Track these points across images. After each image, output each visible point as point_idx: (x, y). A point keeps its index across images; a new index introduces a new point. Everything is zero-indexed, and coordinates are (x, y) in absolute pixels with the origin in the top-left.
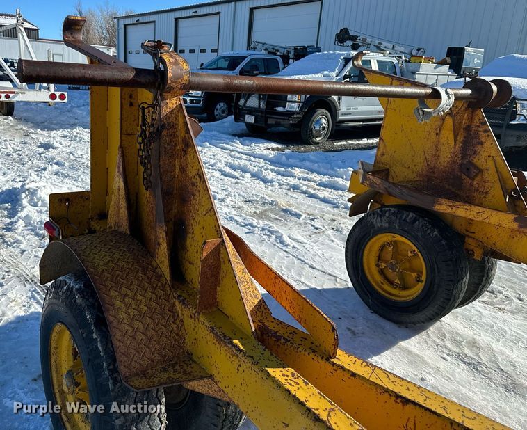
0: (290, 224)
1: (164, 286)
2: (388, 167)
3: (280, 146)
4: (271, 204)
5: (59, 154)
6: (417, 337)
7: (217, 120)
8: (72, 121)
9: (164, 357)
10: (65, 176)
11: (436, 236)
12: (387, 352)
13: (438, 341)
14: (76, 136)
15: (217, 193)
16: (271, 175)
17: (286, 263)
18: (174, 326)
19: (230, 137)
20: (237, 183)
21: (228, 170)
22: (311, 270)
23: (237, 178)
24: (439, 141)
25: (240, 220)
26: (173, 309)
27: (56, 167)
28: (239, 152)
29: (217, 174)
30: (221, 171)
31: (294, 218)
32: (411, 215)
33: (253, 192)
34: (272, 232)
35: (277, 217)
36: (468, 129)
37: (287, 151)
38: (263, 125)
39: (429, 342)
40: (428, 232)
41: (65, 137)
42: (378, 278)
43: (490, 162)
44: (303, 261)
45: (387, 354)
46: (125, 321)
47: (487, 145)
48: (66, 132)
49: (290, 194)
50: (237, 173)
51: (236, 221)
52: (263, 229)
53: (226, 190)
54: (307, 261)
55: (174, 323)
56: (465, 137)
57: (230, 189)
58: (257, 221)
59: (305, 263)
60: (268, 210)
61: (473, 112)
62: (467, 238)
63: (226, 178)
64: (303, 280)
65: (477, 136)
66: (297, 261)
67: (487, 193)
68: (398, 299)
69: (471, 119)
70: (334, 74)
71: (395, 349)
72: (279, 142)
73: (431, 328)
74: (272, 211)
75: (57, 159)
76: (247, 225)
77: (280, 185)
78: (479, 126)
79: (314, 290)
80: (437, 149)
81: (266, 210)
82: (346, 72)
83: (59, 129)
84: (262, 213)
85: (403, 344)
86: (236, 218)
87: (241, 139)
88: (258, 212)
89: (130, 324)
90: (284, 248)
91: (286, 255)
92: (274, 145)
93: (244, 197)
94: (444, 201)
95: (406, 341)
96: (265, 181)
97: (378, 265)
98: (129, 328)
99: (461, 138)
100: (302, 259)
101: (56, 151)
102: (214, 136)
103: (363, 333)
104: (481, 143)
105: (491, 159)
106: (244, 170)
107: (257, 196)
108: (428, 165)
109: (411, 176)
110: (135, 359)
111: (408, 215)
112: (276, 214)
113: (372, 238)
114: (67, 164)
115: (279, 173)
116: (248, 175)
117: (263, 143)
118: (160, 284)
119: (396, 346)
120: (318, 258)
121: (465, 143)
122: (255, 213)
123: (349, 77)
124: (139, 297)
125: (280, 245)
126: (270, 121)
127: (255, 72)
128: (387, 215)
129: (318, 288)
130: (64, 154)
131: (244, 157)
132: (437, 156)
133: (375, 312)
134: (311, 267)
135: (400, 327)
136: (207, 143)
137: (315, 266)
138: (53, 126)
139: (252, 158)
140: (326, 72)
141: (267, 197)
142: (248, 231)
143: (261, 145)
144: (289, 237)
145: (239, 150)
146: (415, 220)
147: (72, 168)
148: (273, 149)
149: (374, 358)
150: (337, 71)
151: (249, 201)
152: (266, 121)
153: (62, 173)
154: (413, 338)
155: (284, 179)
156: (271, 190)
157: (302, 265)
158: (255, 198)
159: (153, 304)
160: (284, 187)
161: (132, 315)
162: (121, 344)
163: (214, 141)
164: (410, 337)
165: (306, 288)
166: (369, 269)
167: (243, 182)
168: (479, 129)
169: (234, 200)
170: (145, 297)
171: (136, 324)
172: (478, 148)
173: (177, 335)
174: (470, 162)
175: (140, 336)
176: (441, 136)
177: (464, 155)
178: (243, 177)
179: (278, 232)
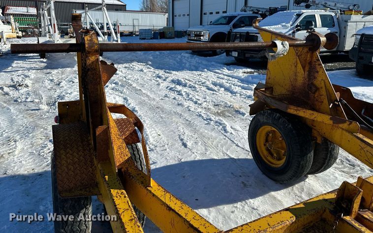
0: (236, 119)
1: (90, 149)
2: (272, 86)
3: (253, 70)
4: (229, 107)
5: (118, 78)
6: (285, 190)
7: (218, 55)
8: (133, 58)
9: (83, 183)
10: (117, 90)
11: (290, 128)
12: (260, 197)
13: (297, 193)
14: (131, 67)
15: (199, 100)
16: (237, 89)
17: (222, 142)
18: (91, 169)
19: (222, 65)
20: (213, 94)
21: (211, 86)
22: (236, 147)
23: (215, 91)
24: (296, 70)
25: (205, 116)
26: (92, 161)
27: (114, 85)
28: (224, 75)
29: (204, 89)
30: (207, 86)
31: (240, 116)
32: (278, 115)
33: (222, 99)
34: (221, 124)
35: (230, 115)
36: (310, 63)
37: (255, 73)
38: (243, 58)
39: (292, 194)
40: (286, 125)
41: (126, 67)
42: (265, 153)
43: (323, 84)
44: (233, 141)
45: (260, 198)
46: (65, 165)
47: (320, 73)
48: (127, 65)
49: (244, 101)
50: (216, 88)
51: (203, 117)
52: (216, 122)
53: (205, 98)
54: (235, 142)
55: (91, 168)
56: (309, 68)
57: (208, 97)
58: (214, 117)
59: (234, 143)
60: (226, 110)
61: (312, 53)
62: (313, 130)
63: (208, 91)
64: (228, 153)
65: (315, 68)
66: (229, 141)
67: (322, 102)
68: (274, 166)
69: (312, 57)
70: (289, 25)
71: (267, 196)
72: (252, 68)
73: (296, 185)
74: (228, 111)
75: (116, 80)
76: (207, 119)
77: (241, 95)
78: (315, 62)
79: (233, 159)
80: (296, 75)
81: (225, 111)
82: (298, 23)
83: (124, 63)
84: (222, 112)
85: (273, 193)
86: (203, 115)
87: (228, 67)
88: (219, 111)
89: (67, 167)
90: (225, 134)
91: (225, 137)
92: (249, 70)
93: (214, 103)
94: (292, 107)
95: (276, 192)
96: (232, 92)
97: (265, 145)
98: (65, 168)
99: (307, 68)
100: (233, 140)
101: (117, 76)
102: (213, 65)
103: (250, 186)
104: (317, 72)
105: (323, 81)
106: (221, 86)
107: (223, 102)
108: (292, 85)
109: (284, 92)
110: (67, 183)
111: (276, 115)
112: (230, 113)
113: (259, 128)
114: (120, 83)
115: (243, 88)
116: (223, 89)
117: (242, 69)
118: (88, 148)
119: (267, 195)
120: (243, 140)
121: (309, 72)
122: (217, 112)
123: (299, 26)
124: (75, 154)
125: (223, 132)
126: (247, 55)
127: (242, 25)
128: (266, 114)
129: (235, 158)
130: (121, 78)
131: (226, 77)
132: (296, 80)
133: (264, 173)
134: (237, 145)
135: (277, 183)
136: (206, 70)
137: (239, 145)
138: (122, 62)
139: (231, 78)
140: (284, 24)
141: (228, 103)
142: (207, 123)
143: (240, 70)
144: (231, 127)
145: (224, 73)
146: (279, 118)
147: (122, 86)
148: (248, 73)
149: (250, 200)
150: (291, 23)
151: (216, 105)
152: (244, 55)
153: (116, 89)
154: (282, 191)
155: (244, 91)
156: (234, 99)
157: (231, 144)
158: (221, 103)
159: (81, 158)
160: (243, 96)
161: (69, 162)
162: (60, 176)
163: (211, 68)
164: (280, 189)
165: (228, 158)
166: (260, 147)
167: (217, 93)
168: (317, 63)
169: (208, 104)
170: (78, 154)
171: (70, 167)
172: (316, 75)
173: (92, 174)
174: (312, 83)
175: (71, 173)
176: (298, 68)
177: (309, 79)
178: (219, 90)
179: (224, 124)
